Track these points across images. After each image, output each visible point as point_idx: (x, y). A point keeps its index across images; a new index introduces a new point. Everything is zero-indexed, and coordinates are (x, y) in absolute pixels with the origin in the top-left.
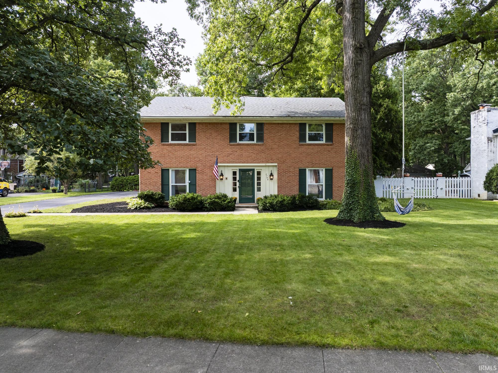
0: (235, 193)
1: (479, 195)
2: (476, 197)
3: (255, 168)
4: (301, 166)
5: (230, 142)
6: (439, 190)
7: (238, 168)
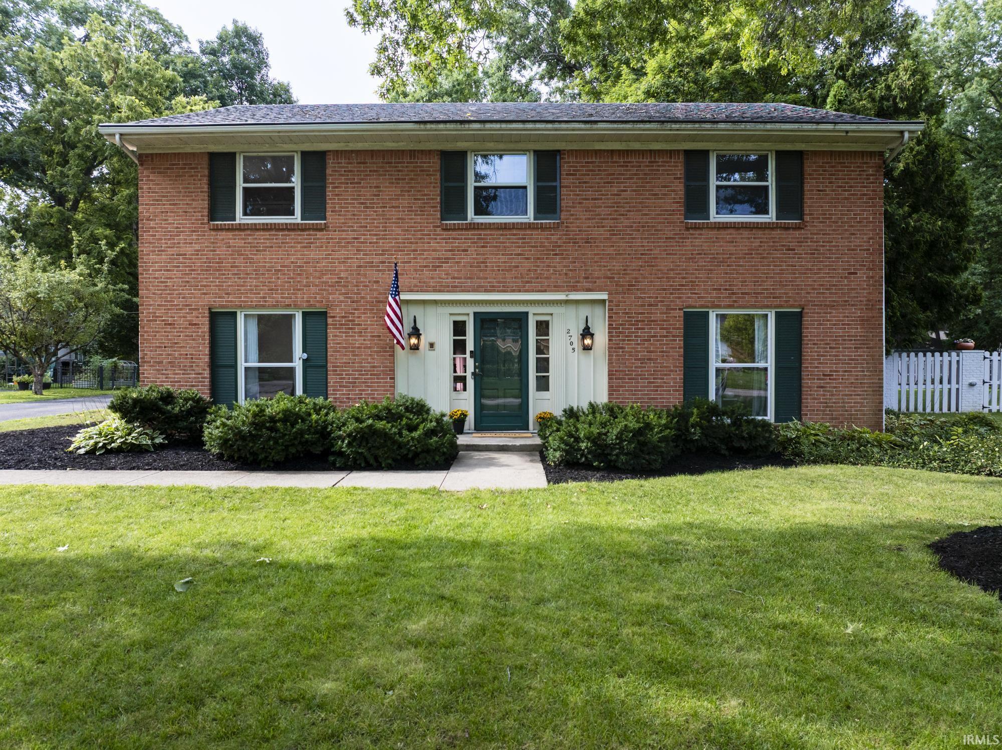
4: (691, 302)
5: (442, 219)
7: (471, 310)
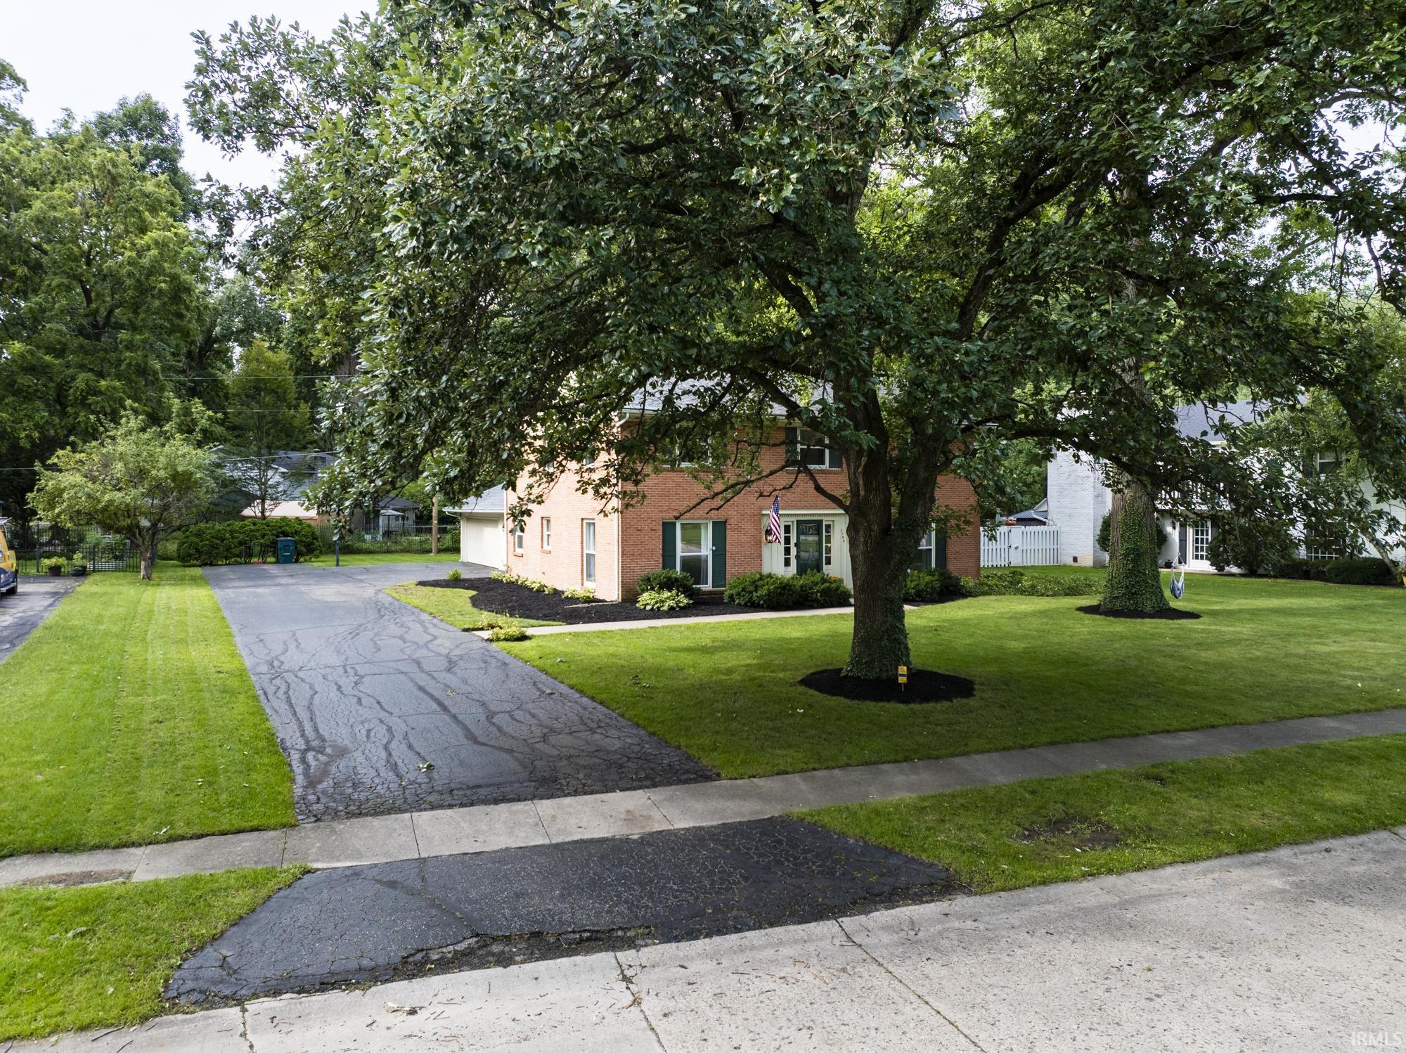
0: (789, 568)
1: (1075, 559)
2: (1070, 561)
3: (824, 519)
6: (1012, 550)
7: (795, 519)
